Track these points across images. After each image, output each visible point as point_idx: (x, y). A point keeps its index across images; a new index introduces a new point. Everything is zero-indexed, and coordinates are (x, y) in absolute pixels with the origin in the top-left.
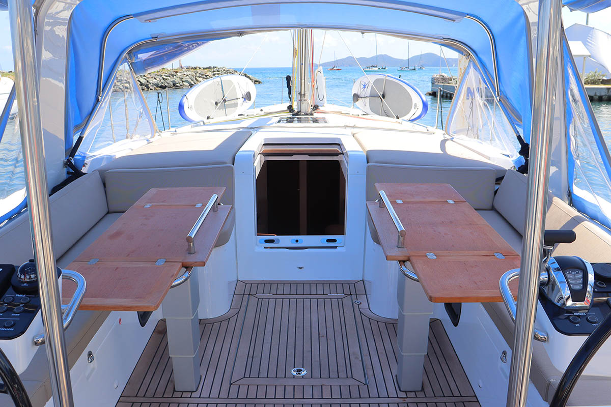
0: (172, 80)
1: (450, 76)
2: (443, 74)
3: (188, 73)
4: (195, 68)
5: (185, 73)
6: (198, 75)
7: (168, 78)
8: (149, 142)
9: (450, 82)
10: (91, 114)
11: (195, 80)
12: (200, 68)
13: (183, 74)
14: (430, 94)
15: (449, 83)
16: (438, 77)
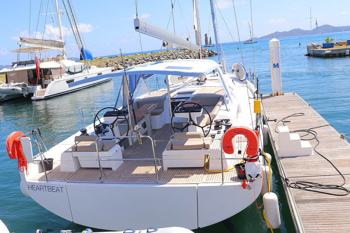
0: (173, 57)
1: (317, 44)
2: (313, 44)
3: (181, 53)
4: (185, 50)
5: (179, 53)
6: (186, 53)
7: (171, 56)
8: (149, 94)
9: (317, 47)
10: (134, 90)
11: (184, 56)
12: (187, 49)
13: (178, 53)
14: (307, 55)
15: (316, 49)
16: (310, 45)
